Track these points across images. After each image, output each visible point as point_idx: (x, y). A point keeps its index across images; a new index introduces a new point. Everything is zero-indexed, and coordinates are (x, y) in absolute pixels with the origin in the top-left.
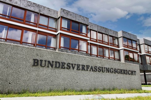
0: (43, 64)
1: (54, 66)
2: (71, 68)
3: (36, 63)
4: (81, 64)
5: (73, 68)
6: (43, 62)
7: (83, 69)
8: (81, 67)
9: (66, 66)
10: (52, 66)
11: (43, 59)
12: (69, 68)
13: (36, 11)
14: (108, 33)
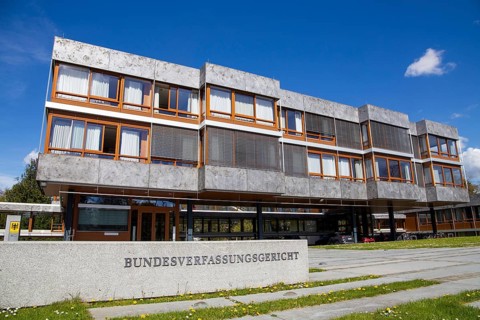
0: (138, 264)
1: (153, 264)
2: (178, 263)
3: (128, 263)
4: (193, 255)
5: (181, 264)
6: (138, 261)
7: (197, 262)
8: (193, 261)
9: (170, 261)
10: (150, 265)
11: (138, 256)
12: (174, 263)
13: (146, 77)
14: (333, 114)
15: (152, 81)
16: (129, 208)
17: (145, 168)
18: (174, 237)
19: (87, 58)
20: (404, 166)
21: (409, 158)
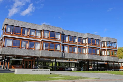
13: (28, 28)
14: (77, 36)
15: (29, 29)
16: (22, 60)
17: (27, 50)
18: (33, 68)
19: (13, 23)
20: (97, 50)
21: (99, 48)
